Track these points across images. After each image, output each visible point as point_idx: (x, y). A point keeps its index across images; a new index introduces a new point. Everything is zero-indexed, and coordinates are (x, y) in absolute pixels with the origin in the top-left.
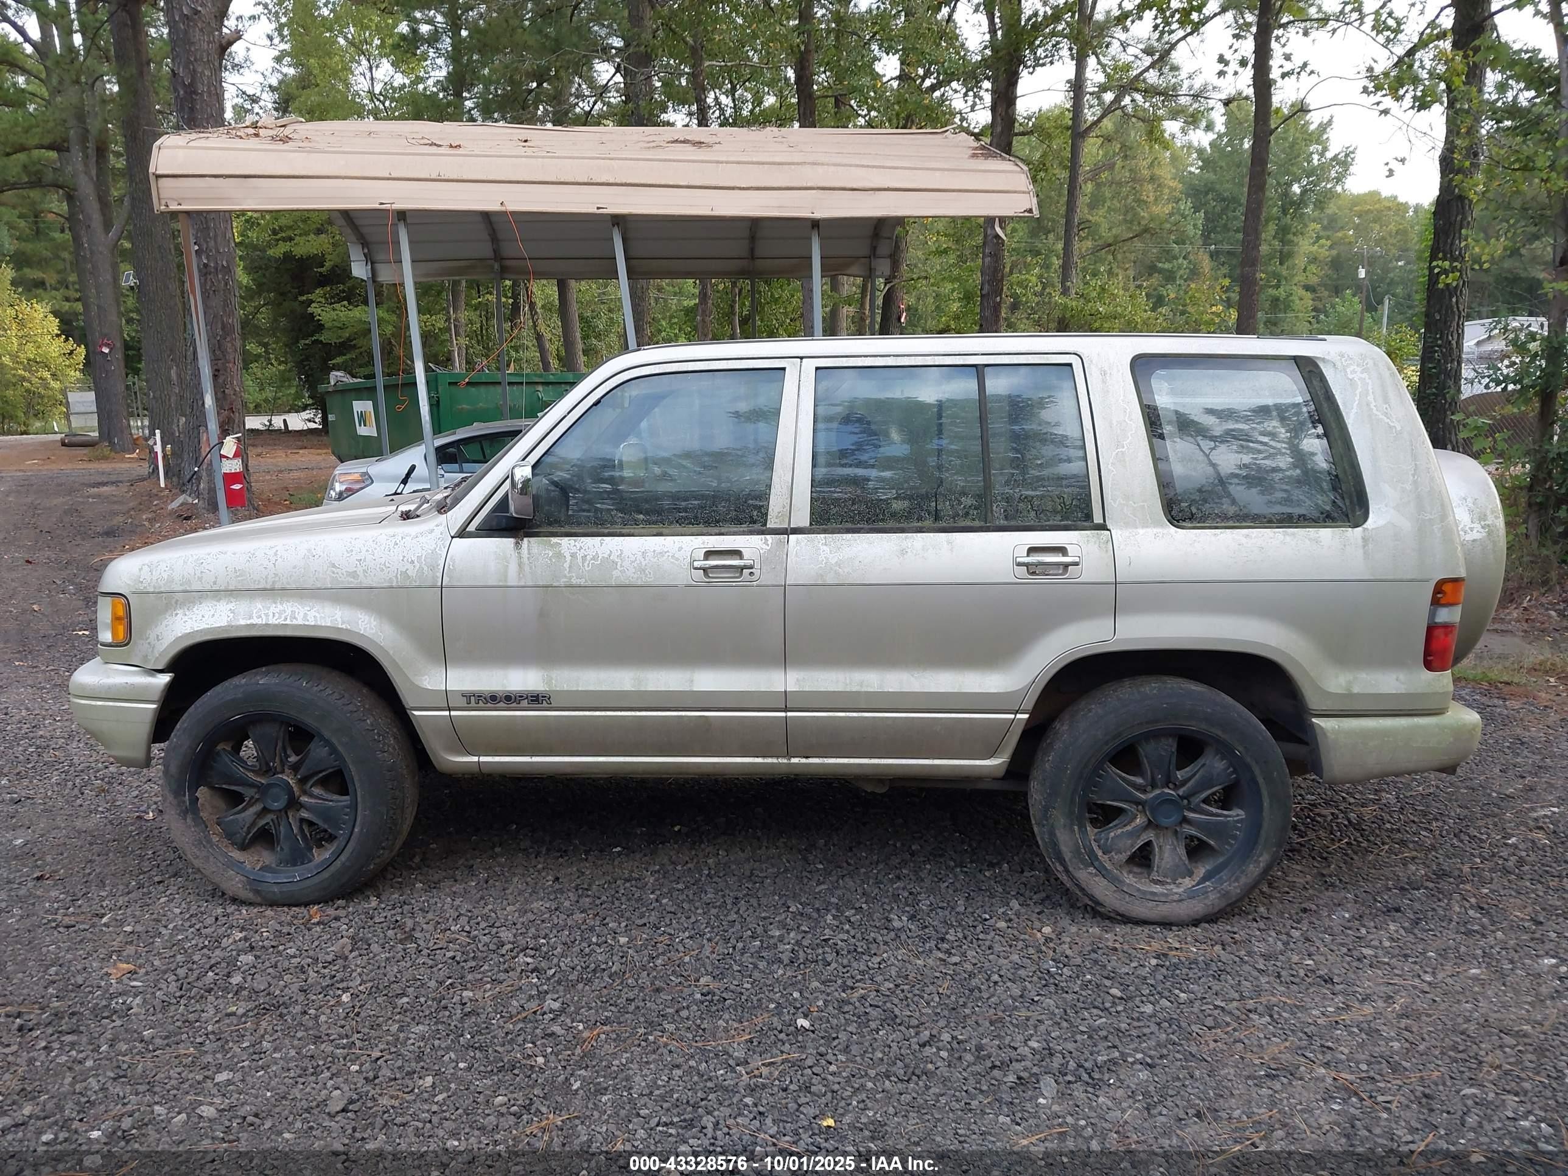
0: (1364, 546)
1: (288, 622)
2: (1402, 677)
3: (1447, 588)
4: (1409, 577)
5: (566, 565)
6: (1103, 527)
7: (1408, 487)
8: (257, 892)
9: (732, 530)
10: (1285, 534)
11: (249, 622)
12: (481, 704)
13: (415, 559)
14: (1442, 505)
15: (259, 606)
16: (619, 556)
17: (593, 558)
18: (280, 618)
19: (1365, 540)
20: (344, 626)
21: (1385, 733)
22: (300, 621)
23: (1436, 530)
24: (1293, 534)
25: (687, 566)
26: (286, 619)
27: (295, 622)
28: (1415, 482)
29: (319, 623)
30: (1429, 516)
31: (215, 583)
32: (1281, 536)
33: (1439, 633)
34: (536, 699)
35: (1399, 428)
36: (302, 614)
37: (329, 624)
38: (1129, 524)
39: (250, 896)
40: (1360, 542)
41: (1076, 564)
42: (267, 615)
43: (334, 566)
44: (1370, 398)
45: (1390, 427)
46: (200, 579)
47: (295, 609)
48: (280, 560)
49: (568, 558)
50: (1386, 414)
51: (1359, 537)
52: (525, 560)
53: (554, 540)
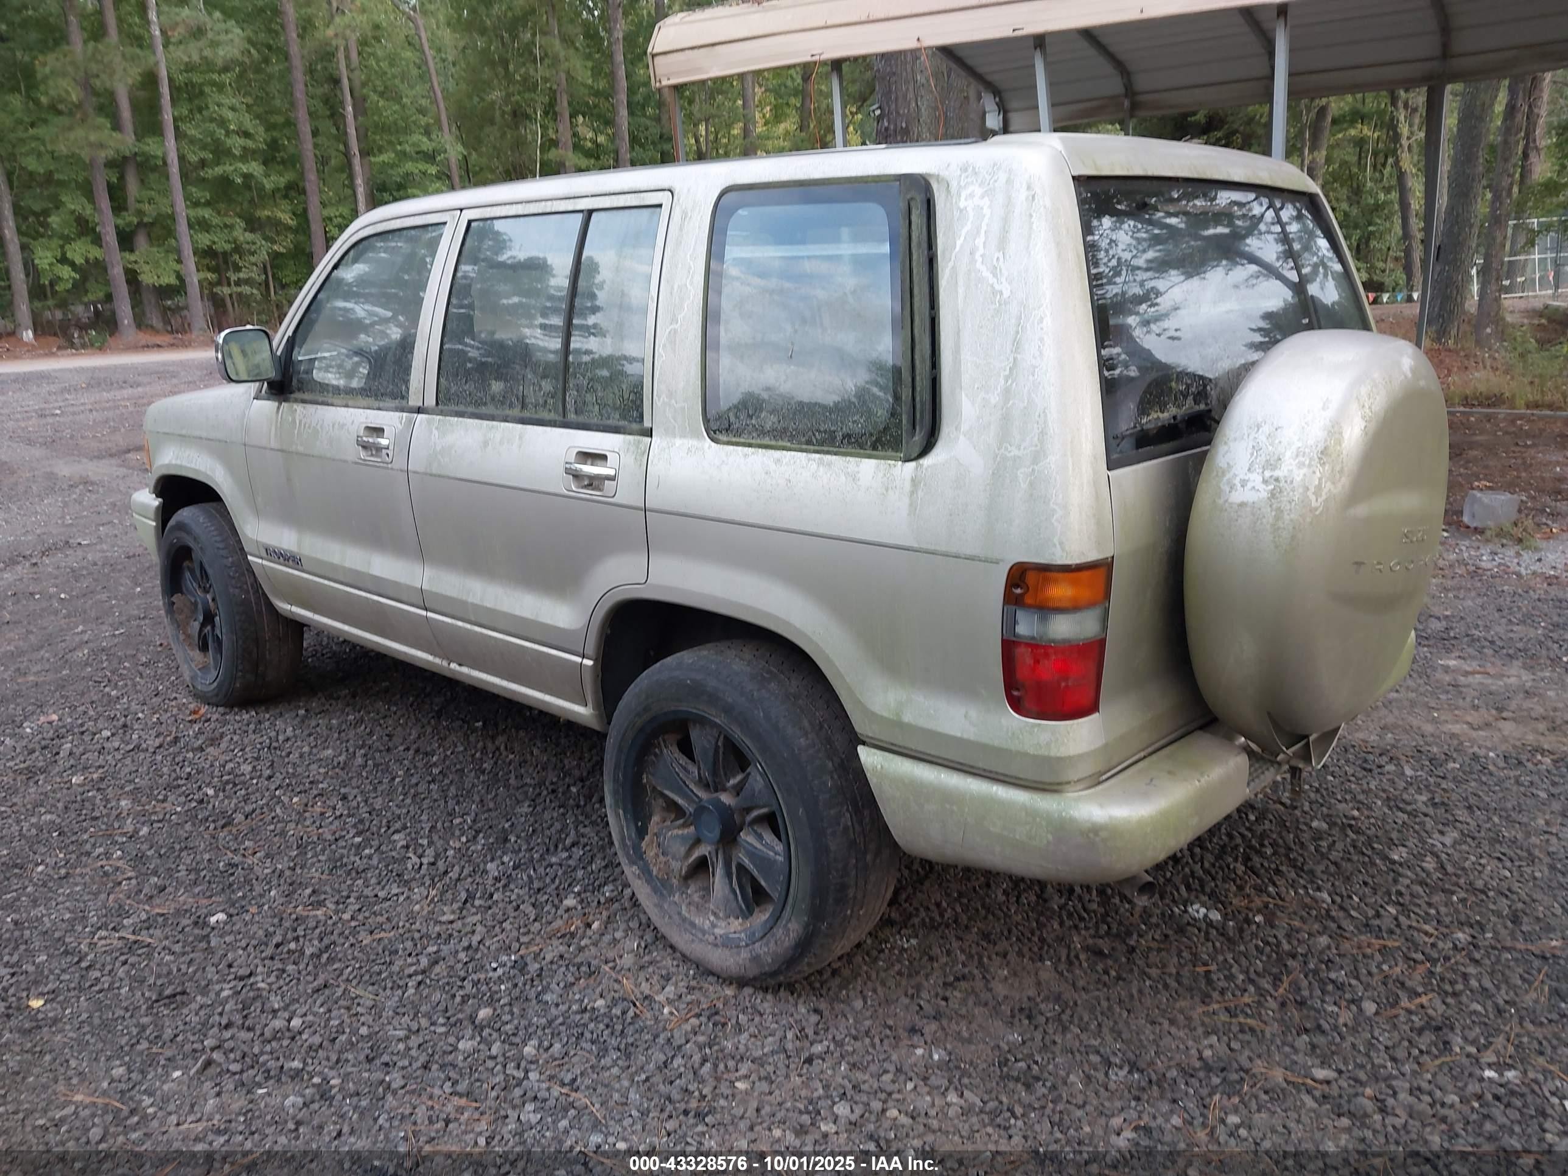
0: (912, 493)
2: (973, 714)
3: (1031, 578)
4: (969, 551)
5: (296, 432)
7: (994, 398)
10: (821, 463)
14: (1043, 433)
19: (915, 482)
21: (948, 797)
23: (1021, 476)
24: (829, 464)
25: (354, 441)
28: (1007, 393)
30: (1014, 452)
32: (814, 466)
33: (1024, 657)
35: (1006, 294)
38: (670, 433)
40: (908, 486)
41: (612, 478)
44: (980, 241)
45: (994, 292)
50: (994, 271)
51: (908, 478)
52: (279, 424)
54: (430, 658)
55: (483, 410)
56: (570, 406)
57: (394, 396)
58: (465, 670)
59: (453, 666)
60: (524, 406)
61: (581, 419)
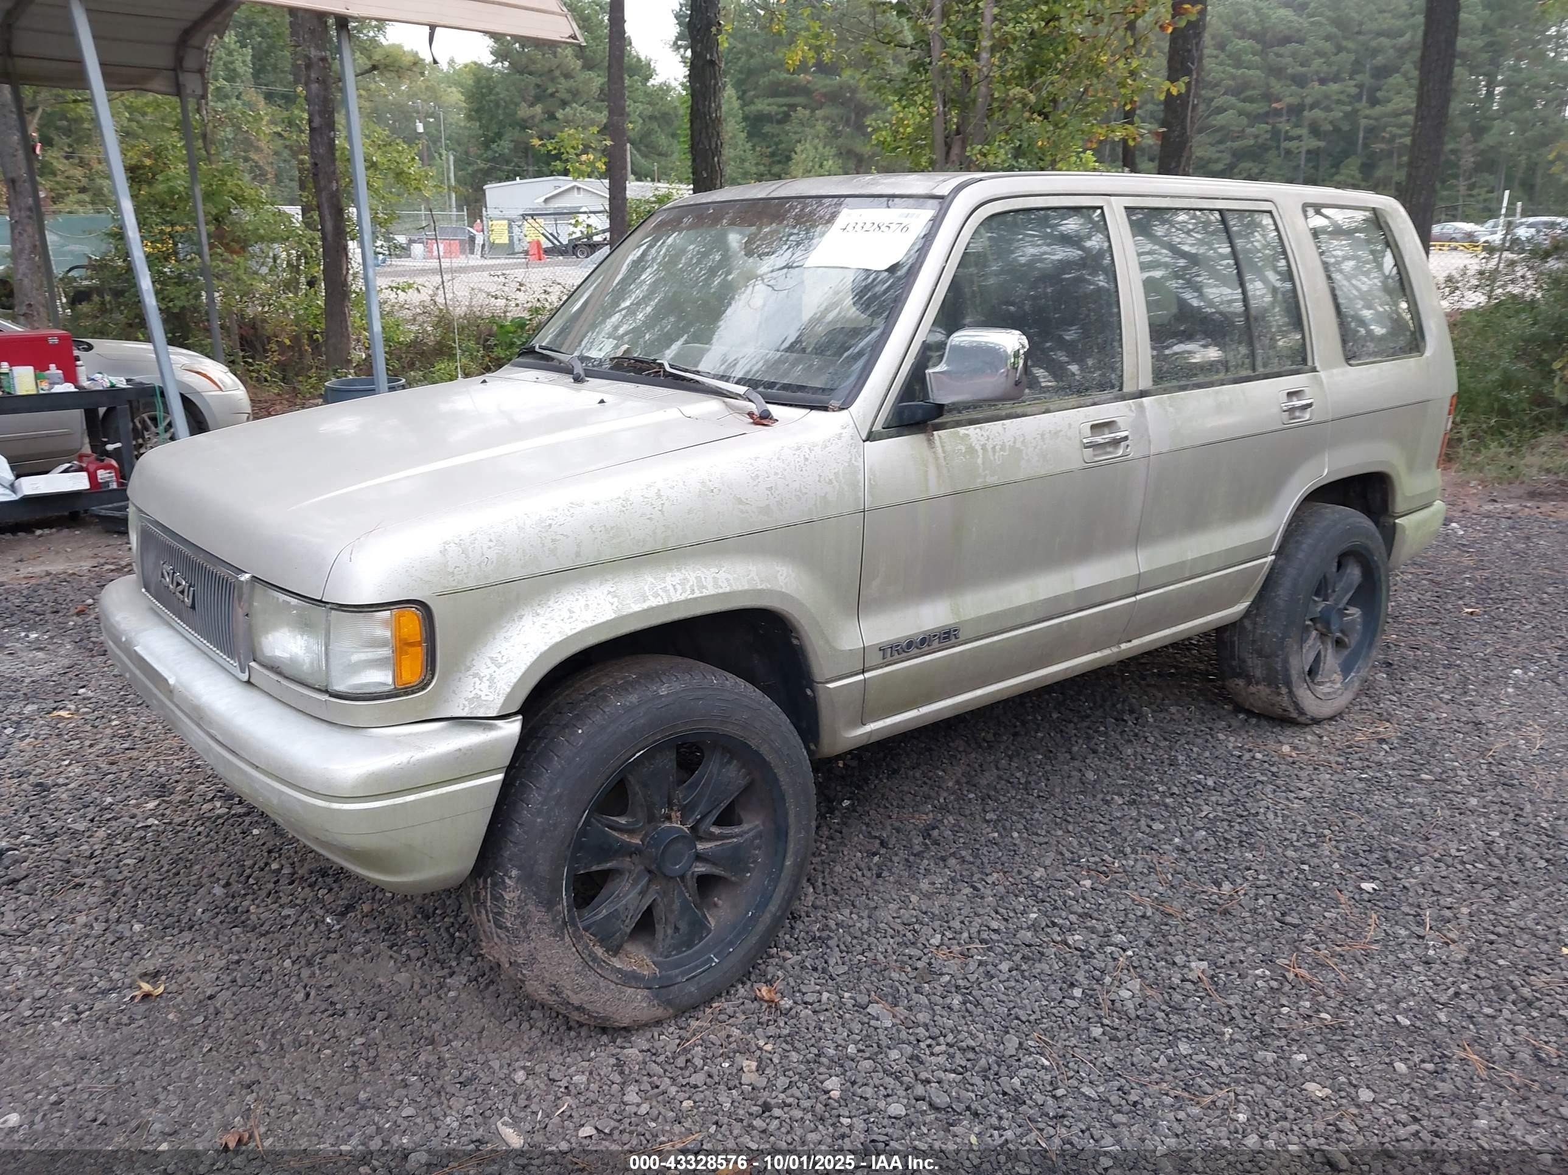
1: (697, 594)
5: (980, 461)
6: (1314, 370)
8: (669, 1003)
9: (1103, 397)
11: (645, 606)
12: (896, 656)
13: (832, 477)
15: (650, 579)
16: (1023, 442)
17: (1003, 449)
18: (684, 591)
20: (763, 586)
22: (711, 591)
25: (1078, 445)
26: (693, 592)
27: (706, 593)
29: (735, 588)
31: (578, 554)
34: (947, 636)
36: (710, 579)
37: (746, 587)
38: (1329, 366)
39: (659, 1012)
41: (1311, 405)
42: (665, 589)
43: (740, 501)
46: (553, 551)
47: (699, 573)
48: (667, 504)
49: (980, 452)
52: (942, 461)
53: (962, 430)
54: (1098, 655)
55: (1195, 380)
56: (1259, 362)
57: (1102, 387)
58: (1136, 642)
59: (1124, 646)
60: (1227, 370)
61: (1268, 370)
